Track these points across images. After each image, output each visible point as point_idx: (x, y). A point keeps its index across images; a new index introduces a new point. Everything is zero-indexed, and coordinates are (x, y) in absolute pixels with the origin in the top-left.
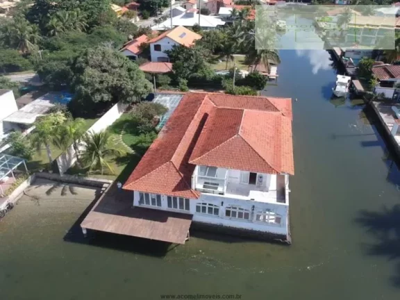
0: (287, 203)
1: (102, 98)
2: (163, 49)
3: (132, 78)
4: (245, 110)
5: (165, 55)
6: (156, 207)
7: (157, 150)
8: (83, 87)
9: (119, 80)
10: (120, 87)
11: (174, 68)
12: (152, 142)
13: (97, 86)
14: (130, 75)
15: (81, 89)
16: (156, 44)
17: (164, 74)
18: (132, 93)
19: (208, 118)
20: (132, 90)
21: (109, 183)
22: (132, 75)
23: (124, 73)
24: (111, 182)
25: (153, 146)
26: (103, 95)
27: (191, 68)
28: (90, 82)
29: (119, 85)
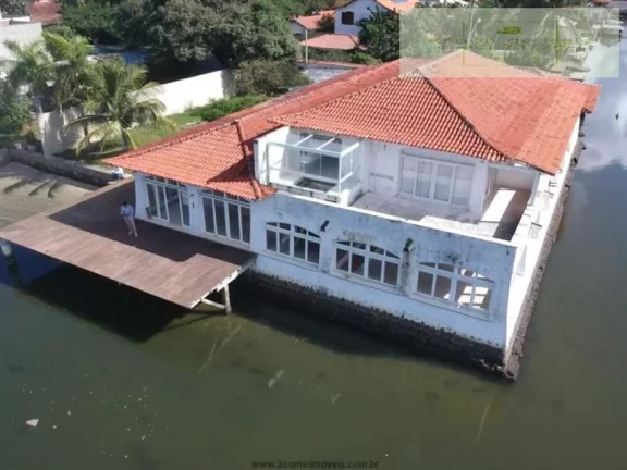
0: (514, 243)
1: (194, 54)
2: (357, 18)
3: (256, 21)
8: (160, 28)
9: (231, 23)
13: (189, 30)
14: (254, 15)
15: (156, 31)
16: (345, 10)
18: (251, 50)
20: (251, 44)
22: (257, 17)
26: (196, 48)
28: (174, 19)
29: (228, 31)
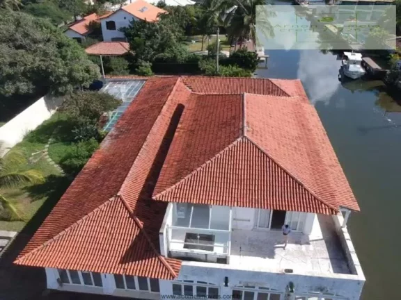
0: (360, 276)
1: (17, 89)
2: (118, 26)
4: (246, 94)
5: (122, 35)
6: (92, 289)
7: (97, 171)
9: (44, 61)
10: (45, 71)
11: (132, 48)
12: (90, 156)
13: (11, 71)
14: (60, 52)
16: (108, 20)
17: (119, 56)
18: (65, 79)
19: (185, 110)
20: (64, 75)
21: (9, 238)
22: (64, 53)
23: (51, 49)
24: (13, 234)
25: (91, 163)
26: (18, 84)
27: (155, 47)
29: (44, 68)
